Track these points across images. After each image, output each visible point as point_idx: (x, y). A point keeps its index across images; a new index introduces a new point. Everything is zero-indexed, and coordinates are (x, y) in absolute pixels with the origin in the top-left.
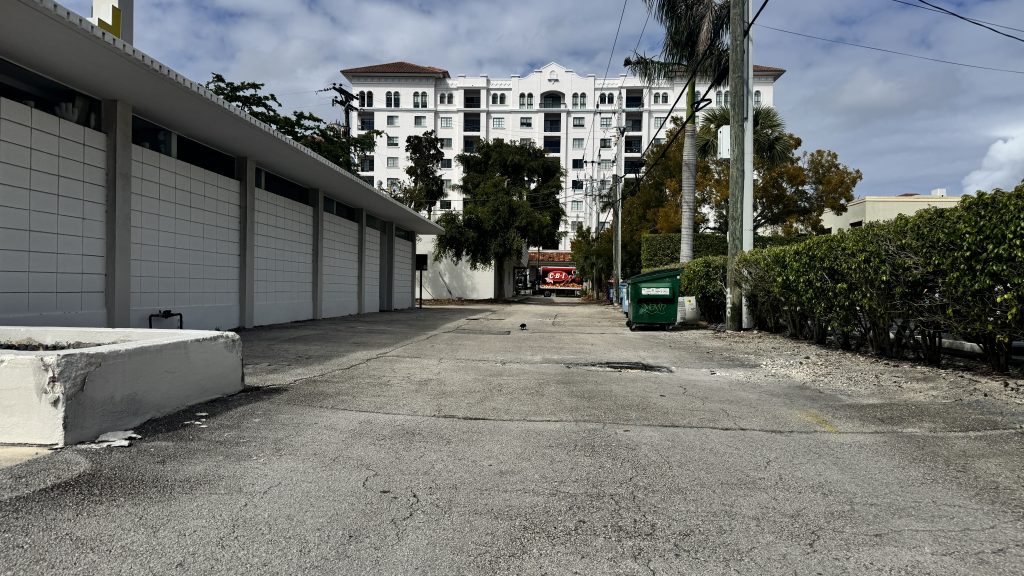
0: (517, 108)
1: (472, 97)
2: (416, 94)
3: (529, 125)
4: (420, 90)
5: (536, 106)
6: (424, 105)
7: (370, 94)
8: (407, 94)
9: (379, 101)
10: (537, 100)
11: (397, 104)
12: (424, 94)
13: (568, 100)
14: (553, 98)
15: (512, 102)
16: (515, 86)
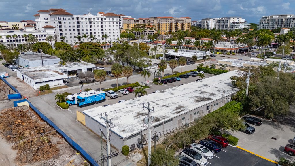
0: (85, 21)
1: (78, 19)
2: (68, 18)
3: (87, 23)
4: (69, 17)
5: (88, 20)
6: (70, 20)
7: (60, 18)
8: (67, 18)
9: (62, 19)
10: (88, 19)
11: (65, 20)
12: (70, 18)
13: (92, 19)
14: (90, 19)
15: (84, 20)
16: (84, 17)
